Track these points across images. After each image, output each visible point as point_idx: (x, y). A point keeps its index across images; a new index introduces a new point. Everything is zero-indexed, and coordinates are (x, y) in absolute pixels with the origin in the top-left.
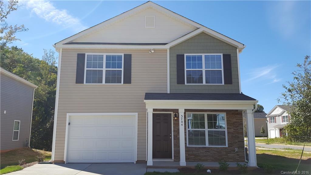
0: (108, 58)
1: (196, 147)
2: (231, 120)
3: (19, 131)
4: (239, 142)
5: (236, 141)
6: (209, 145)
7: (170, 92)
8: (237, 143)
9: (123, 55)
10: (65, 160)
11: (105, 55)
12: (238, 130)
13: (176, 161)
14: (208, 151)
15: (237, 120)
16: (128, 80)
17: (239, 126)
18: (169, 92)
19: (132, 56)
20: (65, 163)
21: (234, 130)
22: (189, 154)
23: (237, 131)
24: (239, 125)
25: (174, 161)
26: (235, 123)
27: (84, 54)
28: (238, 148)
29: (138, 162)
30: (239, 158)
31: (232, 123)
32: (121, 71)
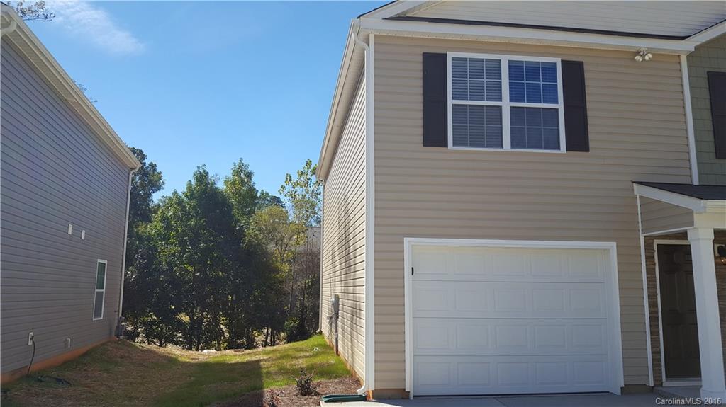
0: (515, 69)
3: (104, 290)
7: (700, 180)
9: (558, 61)
10: (408, 387)
11: (505, 60)
16: (579, 141)
18: (696, 182)
19: (586, 68)
20: (412, 398)
27: (445, 56)
29: (626, 390)
32: (556, 110)
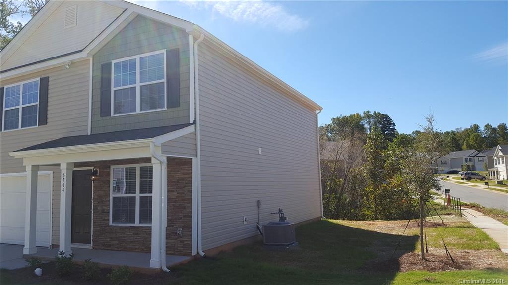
1: (122, 226)
2: (173, 175)
4: (184, 216)
5: (180, 214)
6: (140, 223)
7: (91, 132)
8: (181, 218)
12: (183, 193)
13: (96, 249)
14: (137, 234)
15: (183, 174)
17: (185, 186)
18: (89, 133)
21: (178, 194)
22: (111, 238)
23: (183, 195)
24: (186, 184)
25: (93, 248)
26: (180, 182)
28: (183, 227)
29: (53, 247)
30: (182, 249)
31: (174, 182)
